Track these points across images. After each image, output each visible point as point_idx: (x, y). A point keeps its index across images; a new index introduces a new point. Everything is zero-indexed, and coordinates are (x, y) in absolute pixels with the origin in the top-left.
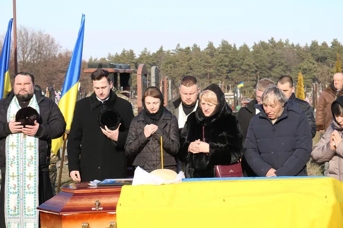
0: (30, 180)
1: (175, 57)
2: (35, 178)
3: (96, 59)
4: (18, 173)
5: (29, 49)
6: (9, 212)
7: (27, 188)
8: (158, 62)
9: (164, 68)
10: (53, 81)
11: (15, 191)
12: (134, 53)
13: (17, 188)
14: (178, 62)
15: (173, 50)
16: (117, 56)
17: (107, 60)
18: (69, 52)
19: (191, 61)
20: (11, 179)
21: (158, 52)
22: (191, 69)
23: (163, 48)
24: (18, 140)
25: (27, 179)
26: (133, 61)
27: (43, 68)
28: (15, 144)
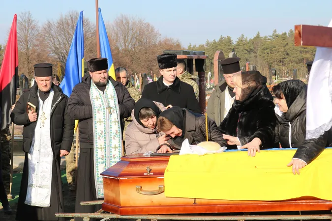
0: (115, 150)
1: (272, 43)
2: (119, 149)
3: (195, 46)
4: (105, 145)
5: (130, 38)
6: (98, 179)
7: (112, 158)
8: (255, 48)
9: (261, 53)
10: (153, 68)
11: (102, 161)
12: (231, 39)
13: (104, 159)
14: (275, 47)
15: (270, 36)
16: (215, 42)
17: (206, 47)
18: (168, 39)
19: (287, 47)
20: (99, 150)
21: (255, 38)
22: (287, 54)
23: (260, 35)
24: (104, 116)
25: (113, 150)
26: (230, 47)
27: (143, 55)
28: (102, 120)
